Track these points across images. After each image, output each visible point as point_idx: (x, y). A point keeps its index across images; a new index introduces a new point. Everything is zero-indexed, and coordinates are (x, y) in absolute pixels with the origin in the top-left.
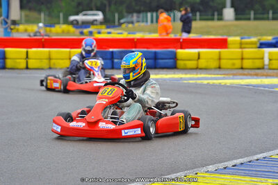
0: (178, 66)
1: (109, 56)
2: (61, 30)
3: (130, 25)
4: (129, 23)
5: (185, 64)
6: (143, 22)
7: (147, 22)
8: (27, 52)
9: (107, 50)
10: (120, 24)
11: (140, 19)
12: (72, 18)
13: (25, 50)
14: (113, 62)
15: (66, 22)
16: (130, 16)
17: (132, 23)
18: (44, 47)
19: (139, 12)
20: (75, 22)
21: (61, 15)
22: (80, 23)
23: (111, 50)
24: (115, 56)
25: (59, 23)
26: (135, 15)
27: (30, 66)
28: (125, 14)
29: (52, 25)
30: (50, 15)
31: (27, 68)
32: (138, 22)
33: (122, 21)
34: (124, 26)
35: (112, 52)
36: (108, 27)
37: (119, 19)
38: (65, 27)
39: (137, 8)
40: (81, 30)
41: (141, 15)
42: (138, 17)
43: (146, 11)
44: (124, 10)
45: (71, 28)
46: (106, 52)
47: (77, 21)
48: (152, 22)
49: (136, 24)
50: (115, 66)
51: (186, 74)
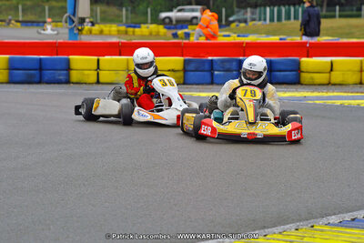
0: (302, 80)
1: (207, 67)
3: (242, 25)
4: (240, 21)
5: (312, 78)
6: (260, 20)
7: (265, 20)
8: (98, 61)
9: (204, 58)
10: (229, 24)
11: (257, 16)
12: (163, 15)
13: (96, 58)
14: (212, 75)
15: (156, 21)
16: (243, 11)
17: (245, 21)
18: (120, 55)
19: (255, 6)
20: (167, 20)
21: (149, 10)
22: (174, 21)
23: (210, 58)
24: (215, 66)
25: (146, 23)
26: (249, 10)
27: (101, 80)
28: (236, 9)
29: (136, 25)
30: (133, 11)
31: (98, 82)
32: (253, 20)
33: (231, 19)
34: (233, 25)
35: (212, 60)
37: (227, 17)
38: (153, 27)
40: (174, 31)
41: (258, 10)
42: (253, 13)
43: (265, 6)
44: (235, 5)
45: (162, 29)
46: (204, 62)
47: (169, 18)
48: (272, 20)
49: (251, 24)
50: (216, 80)
51: (313, 91)
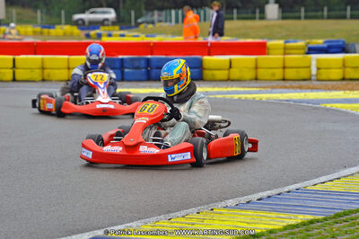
0: (204, 77)
1: (118, 65)
2: (63, 32)
3: (150, 26)
4: (148, 23)
5: (213, 75)
6: (166, 21)
7: (171, 21)
8: (14, 60)
9: (115, 57)
10: (138, 25)
11: (163, 18)
12: (77, 17)
13: (11, 57)
14: (123, 72)
15: (70, 22)
16: (150, 14)
17: (153, 23)
18: (35, 54)
19: (161, 9)
20: (80, 22)
21: (63, 12)
22: (87, 23)
23: (120, 57)
24: (125, 65)
25: (60, 23)
26: (156, 12)
27: (17, 77)
28: (144, 12)
29: (51, 26)
30: (48, 13)
31: (14, 80)
32: (160, 21)
33: (140, 21)
34: (142, 26)
35: (122, 59)
36: (121, 29)
37: (136, 18)
38: (67, 28)
39: (160, 4)
40: (86, 32)
41: (164, 13)
42: (159, 15)
43: (170, 9)
44: (143, 7)
45: (75, 30)
46: (114, 60)
47: (82, 20)
48: (177, 21)
49: (158, 25)
50: (126, 77)
51: (214, 87)
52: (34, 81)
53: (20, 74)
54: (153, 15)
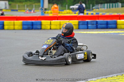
0: (118, 27)
1: (86, 23)
2: (67, 13)
3: (97, 10)
4: (97, 8)
5: (121, 27)
6: (103, 8)
7: (105, 8)
8: (51, 22)
9: (85, 21)
10: (93, 9)
12: (71, 7)
13: (49, 21)
14: (88, 26)
15: (69, 9)
16: (97, 5)
17: (98, 8)
18: (58, 20)
19: (101, 3)
20: (73, 9)
21: (67, 6)
22: (75, 9)
23: (87, 21)
24: (89, 23)
25: (65, 9)
28: (95, 5)
29: (63, 10)
30: (62, 6)
31: (51, 29)
32: (101, 8)
34: (94, 10)
36: (87, 11)
37: (92, 7)
38: (68, 11)
40: (75, 12)
42: (101, 6)
43: (105, 3)
44: (95, 3)
45: (71, 11)
47: (73, 8)
48: (107, 8)
50: (89, 28)
51: (121, 31)
52: (57, 29)
53: (53, 27)
54: (98, 6)
